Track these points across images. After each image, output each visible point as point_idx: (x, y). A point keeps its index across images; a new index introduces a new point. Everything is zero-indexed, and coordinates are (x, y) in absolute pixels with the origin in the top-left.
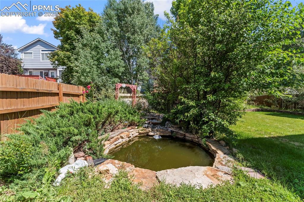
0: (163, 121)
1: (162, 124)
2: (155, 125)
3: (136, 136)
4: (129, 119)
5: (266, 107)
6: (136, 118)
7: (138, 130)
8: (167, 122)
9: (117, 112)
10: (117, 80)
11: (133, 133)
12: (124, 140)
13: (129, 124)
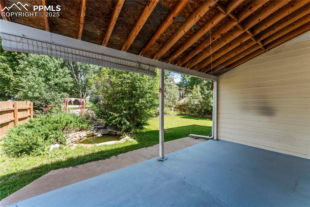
0: (105, 127)
1: (105, 128)
2: (99, 129)
3: (85, 136)
4: (79, 126)
5: (183, 113)
6: (85, 126)
7: (86, 132)
8: (108, 126)
9: (71, 122)
10: (65, 94)
11: (83, 134)
12: (77, 139)
13: (80, 129)
